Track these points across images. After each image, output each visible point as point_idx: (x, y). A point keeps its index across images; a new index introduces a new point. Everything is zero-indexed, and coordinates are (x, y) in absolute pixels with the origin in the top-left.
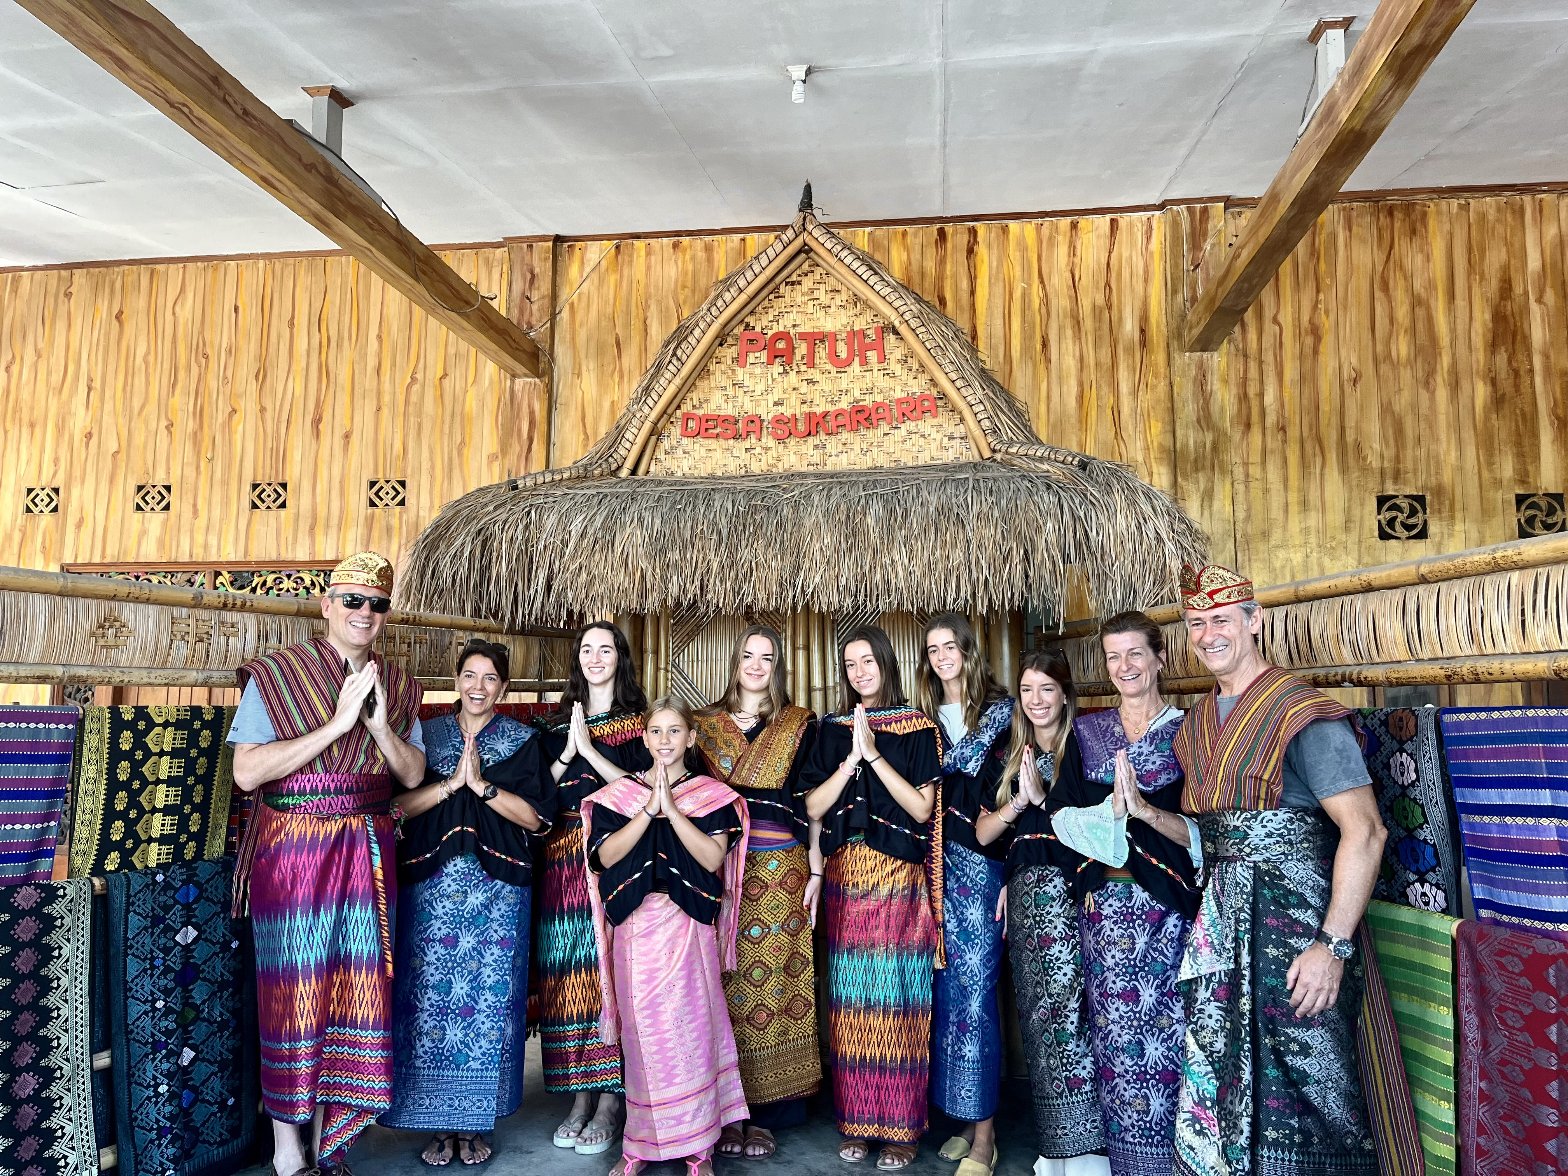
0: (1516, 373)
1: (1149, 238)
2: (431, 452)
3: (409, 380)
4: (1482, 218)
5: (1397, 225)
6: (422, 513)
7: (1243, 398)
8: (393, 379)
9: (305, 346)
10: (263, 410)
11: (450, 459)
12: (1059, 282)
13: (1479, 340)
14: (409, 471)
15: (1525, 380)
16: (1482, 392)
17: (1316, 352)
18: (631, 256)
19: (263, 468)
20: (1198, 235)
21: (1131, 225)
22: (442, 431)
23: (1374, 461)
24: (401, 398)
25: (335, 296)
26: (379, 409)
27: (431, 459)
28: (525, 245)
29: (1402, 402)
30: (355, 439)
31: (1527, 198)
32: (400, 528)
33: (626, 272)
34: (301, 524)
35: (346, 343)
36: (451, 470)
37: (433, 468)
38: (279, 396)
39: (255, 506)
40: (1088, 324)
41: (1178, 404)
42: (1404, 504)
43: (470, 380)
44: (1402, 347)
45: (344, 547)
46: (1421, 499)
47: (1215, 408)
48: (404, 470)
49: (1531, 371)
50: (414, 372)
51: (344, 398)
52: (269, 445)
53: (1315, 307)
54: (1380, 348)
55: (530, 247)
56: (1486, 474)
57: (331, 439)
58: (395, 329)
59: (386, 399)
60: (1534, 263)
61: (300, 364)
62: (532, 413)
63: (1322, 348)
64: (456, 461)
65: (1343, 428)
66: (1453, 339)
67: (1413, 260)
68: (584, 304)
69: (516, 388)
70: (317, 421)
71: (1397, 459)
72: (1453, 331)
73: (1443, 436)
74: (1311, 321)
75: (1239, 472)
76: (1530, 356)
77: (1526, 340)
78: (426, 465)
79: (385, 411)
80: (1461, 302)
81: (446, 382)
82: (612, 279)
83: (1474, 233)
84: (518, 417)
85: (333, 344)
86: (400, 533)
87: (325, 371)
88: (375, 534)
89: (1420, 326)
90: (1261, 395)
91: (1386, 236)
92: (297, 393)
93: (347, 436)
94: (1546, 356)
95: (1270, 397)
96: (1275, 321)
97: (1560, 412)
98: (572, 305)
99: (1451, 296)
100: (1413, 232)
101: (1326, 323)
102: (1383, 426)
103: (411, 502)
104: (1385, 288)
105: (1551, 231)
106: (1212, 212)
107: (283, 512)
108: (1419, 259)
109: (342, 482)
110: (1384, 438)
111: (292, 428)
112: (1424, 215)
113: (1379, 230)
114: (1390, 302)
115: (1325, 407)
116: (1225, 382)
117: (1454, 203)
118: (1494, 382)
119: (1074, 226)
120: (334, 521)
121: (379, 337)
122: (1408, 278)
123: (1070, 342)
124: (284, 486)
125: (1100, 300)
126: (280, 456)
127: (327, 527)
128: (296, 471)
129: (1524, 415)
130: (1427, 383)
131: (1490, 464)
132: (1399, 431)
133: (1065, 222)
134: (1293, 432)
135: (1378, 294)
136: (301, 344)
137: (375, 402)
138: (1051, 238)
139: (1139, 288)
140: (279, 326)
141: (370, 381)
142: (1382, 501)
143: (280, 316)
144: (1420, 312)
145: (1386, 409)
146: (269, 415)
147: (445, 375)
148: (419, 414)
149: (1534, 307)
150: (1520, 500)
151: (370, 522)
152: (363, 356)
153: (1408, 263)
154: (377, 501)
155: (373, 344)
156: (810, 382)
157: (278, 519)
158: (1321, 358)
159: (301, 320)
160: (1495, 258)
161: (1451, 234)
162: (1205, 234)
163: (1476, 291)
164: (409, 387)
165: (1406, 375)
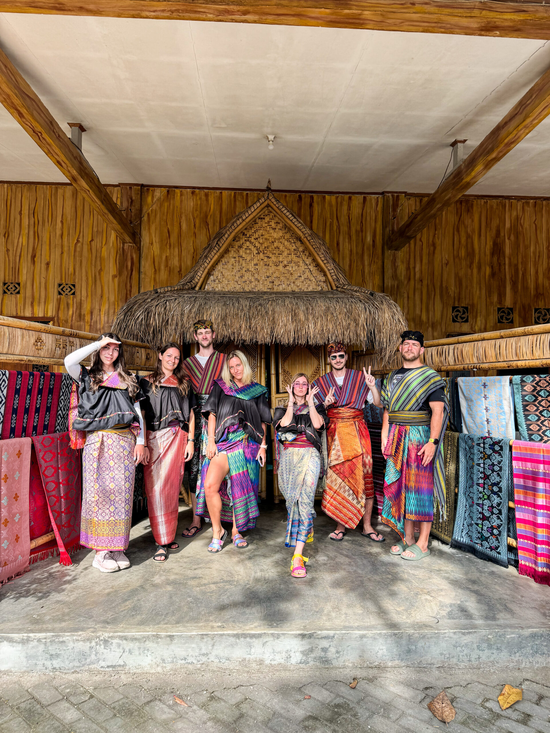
0: (500, 265)
1: (377, 205)
2: (87, 273)
3: (76, 241)
4: (492, 207)
5: (463, 208)
6: (83, 299)
7: (408, 269)
8: (68, 240)
9: (27, 223)
10: (8, 250)
11: (95, 276)
12: (344, 220)
13: (488, 252)
14: (77, 280)
15: (503, 267)
16: (488, 271)
17: (434, 253)
18: (174, 195)
19: (9, 276)
20: (395, 206)
21: (371, 200)
22: (91, 264)
23: (451, 293)
24: (72, 249)
25: (40, 202)
26: (62, 253)
27: (87, 276)
28: (128, 187)
29: (462, 273)
30: (51, 265)
31: (507, 201)
32: (73, 304)
33: (172, 202)
34: (27, 301)
35: (46, 224)
36: (96, 281)
37: (87, 279)
38: (16, 244)
39: (5, 292)
40: (354, 237)
41: (385, 270)
42: (461, 310)
43: (104, 243)
44: (463, 253)
45: (47, 312)
46: (466, 308)
47: (398, 272)
48: (74, 280)
49: (505, 264)
50: (78, 238)
51: (46, 247)
52: (11, 266)
53: (434, 236)
54: (455, 252)
55: (131, 188)
56: (488, 300)
57: (40, 266)
58: (69, 219)
59: (66, 249)
60: (508, 225)
61: (25, 231)
62: (132, 259)
63: (436, 252)
64: (98, 277)
65: (442, 281)
66: (480, 251)
67: (468, 221)
68: (154, 214)
69: (125, 248)
70: (34, 257)
71: (459, 294)
72: (480, 248)
73: (475, 286)
74: (433, 241)
75: (406, 295)
76: (504, 258)
77: (504, 253)
78: (84, 278)
79: (65, 254)
80: (483, 238)
81: (93, 243)
82: (166, 204)
83: (489, 212)
84: (126, 260)
85: (41, 223)
86: (73, 307)
87: (37, 235)
88: (62, 307)
89: (469, 246)
90: (414, 268)
91: (459, 211)
92: (24, 244)
93: (48, 264)
94: (510, 259)
95: (417, 269)
96: (421, 240)
97: (513, 279)
98: (148, 214)
99: (480, 235)
100: (468, 211)
101: (438, 242)
102: (455, 281)
103: (78, 293)
104: (458, 231)
105: (514, 214)
106: (400, 197)
107: (18, 296)
108: (470, 221)
109: (46, 284)
110: (456, 285)
111: (22, 258)
112: (472, 205)
113: (457, 209)
114: (459, 236)
115: (436, 273)
116: (403, 262)
117: (483, 201)
118: (492, 267)
119: (350, 198)
120: (43, 300)
121: (62, 222)
122: (466, 227)
123: (347, 244)
124: (19, 284)
125: (359, 228)
126: (16, 271)
127: (39, 302)
128: (24, 278)
129: (501, 279)
130: (470, 266)
131: (490, 296)
132: (461, 284)
133: (346, 197)
134: (425, 282)
135: (456, 233)
136: (25, 222)
137: (60, 250)
138: (341, 203)
139: (373, 224)
140: (15, 213)
141: (58, 241)
142: (454, 308)
143: (15, 209)
144: (469, 240)
145: (457, 275)
146: (11, 253)
147: (92, 240)
148: (81, 256)
149: (507, 241)
150: (499, 309)
151: (59, 301)
152: (55, 230)
153: (466, 222)
154: (62, 292)
155: (59, 225)
156: (268, 257)
157: (16, 298)
158: (436, 255)
159: (25, 211)
160: (495, 223)
161: (481, 212)
162: (397, 205)
163: (488, 234)
164: (76, 244)
165: (464, 263)
